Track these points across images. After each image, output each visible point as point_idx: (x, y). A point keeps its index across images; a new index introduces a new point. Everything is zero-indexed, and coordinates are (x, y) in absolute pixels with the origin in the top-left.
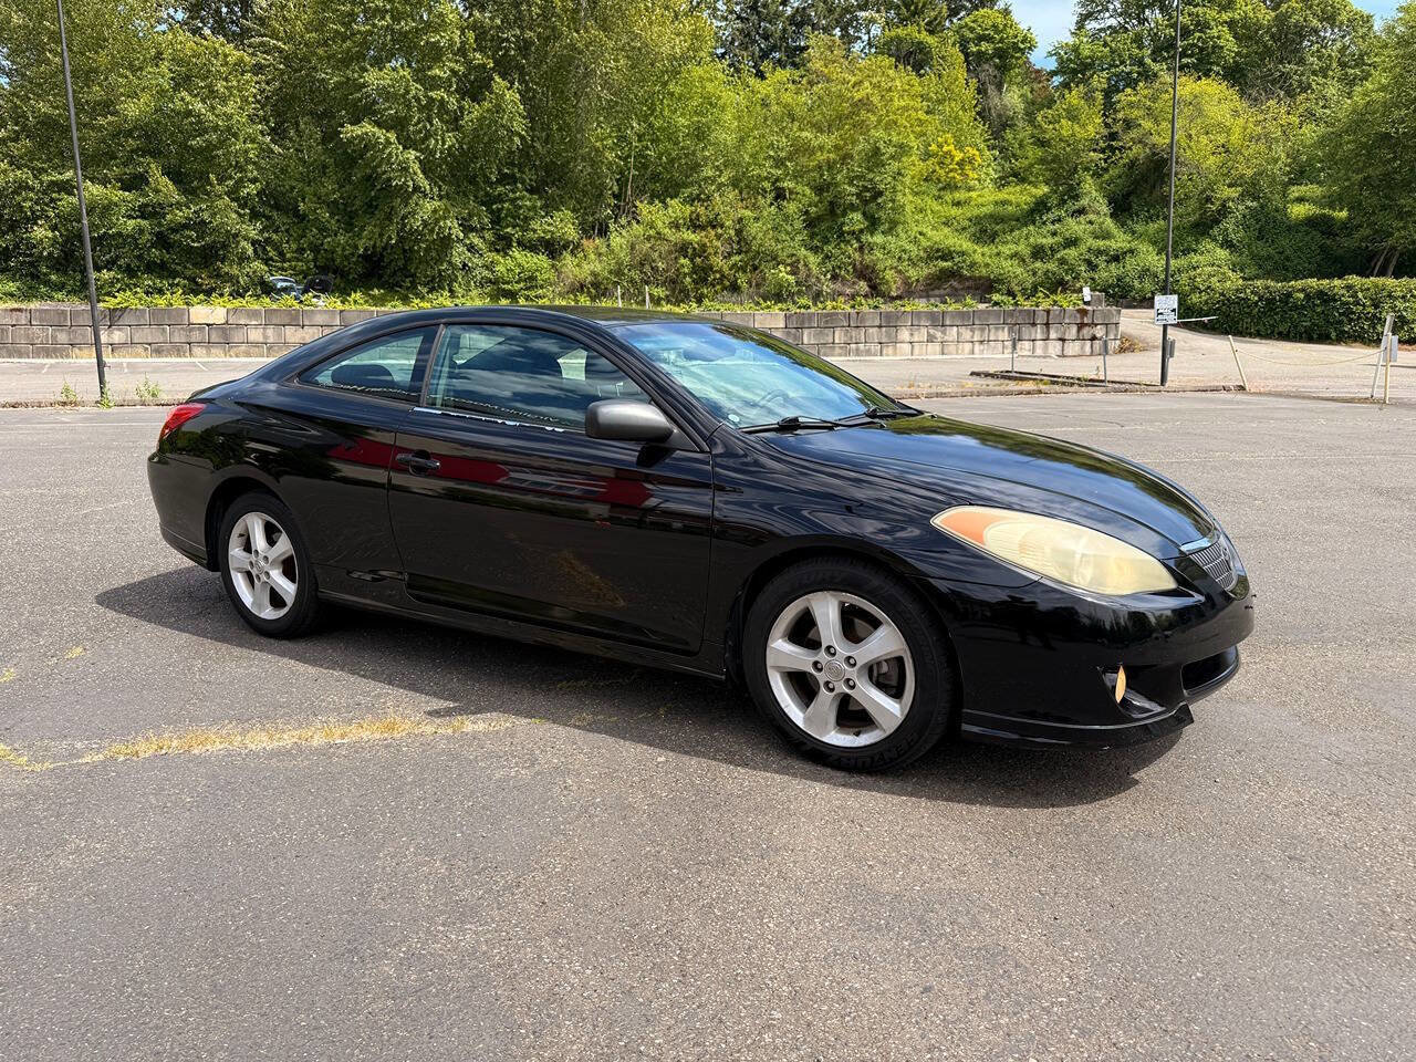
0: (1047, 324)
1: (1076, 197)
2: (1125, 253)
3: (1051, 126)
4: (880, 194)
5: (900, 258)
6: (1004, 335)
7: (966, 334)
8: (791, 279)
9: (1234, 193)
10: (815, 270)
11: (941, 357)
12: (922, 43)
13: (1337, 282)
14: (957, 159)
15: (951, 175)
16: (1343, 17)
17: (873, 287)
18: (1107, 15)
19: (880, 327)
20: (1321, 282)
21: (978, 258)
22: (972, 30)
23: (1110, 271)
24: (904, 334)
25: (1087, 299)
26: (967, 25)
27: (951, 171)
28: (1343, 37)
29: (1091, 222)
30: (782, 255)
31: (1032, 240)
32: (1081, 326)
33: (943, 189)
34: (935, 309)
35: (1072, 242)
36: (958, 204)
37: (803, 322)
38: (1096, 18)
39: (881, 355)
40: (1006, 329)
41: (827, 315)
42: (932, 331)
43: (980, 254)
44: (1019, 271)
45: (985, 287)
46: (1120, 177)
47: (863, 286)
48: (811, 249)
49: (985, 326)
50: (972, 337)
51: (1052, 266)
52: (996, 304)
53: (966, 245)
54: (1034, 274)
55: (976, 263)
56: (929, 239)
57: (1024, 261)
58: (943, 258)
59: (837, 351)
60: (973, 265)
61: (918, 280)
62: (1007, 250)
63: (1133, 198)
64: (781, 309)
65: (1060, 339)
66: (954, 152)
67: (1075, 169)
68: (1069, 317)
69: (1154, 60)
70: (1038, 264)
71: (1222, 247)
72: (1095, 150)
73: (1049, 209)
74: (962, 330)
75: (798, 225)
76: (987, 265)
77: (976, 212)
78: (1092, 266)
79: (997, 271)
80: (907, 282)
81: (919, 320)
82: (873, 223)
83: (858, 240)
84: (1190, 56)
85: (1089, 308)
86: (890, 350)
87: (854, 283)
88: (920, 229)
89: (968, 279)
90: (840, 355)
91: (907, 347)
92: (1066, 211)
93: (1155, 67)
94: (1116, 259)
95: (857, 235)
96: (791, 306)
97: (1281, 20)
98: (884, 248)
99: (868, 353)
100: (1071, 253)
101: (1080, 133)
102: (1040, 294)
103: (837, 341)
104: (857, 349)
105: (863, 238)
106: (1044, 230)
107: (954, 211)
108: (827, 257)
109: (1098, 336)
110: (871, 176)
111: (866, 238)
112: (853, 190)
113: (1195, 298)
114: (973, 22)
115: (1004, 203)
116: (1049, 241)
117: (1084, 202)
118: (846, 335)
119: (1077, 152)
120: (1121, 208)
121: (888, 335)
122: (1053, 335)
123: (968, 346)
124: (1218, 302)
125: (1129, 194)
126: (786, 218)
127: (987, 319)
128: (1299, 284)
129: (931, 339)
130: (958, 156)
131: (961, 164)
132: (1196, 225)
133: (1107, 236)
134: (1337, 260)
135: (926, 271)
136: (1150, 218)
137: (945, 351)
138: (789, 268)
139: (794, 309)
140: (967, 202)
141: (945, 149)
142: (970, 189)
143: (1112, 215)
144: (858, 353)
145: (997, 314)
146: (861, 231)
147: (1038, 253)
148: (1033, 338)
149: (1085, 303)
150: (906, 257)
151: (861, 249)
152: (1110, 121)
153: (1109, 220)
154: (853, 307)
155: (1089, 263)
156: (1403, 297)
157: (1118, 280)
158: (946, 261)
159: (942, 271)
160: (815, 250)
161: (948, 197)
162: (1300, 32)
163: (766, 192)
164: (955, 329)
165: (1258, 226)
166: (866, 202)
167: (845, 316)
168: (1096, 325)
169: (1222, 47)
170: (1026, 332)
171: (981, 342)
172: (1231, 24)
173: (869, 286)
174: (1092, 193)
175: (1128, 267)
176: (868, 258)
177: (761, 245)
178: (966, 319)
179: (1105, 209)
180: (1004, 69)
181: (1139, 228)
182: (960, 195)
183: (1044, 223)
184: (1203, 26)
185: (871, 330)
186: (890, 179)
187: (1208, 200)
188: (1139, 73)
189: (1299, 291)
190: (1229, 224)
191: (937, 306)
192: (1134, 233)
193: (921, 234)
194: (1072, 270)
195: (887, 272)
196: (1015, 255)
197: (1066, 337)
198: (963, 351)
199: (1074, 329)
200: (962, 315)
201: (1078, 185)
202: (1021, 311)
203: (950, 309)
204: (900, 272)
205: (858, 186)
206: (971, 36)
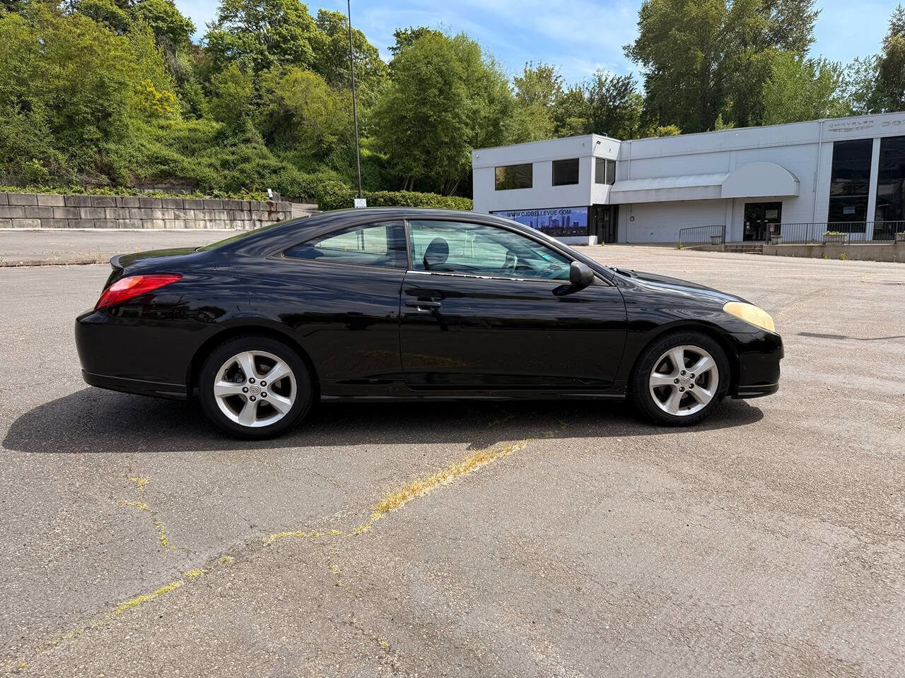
0: (250, 211)
1: (244, 131)
2: (280, 168)
3: (223, 85)
4: (110, 115)
5: (130, 161)
6: (224, 216)
7: (201, 215)
8: (45, 170)
9: (334, 139)
10: (64, 165)
11: (185, 230)
12: (115, 13)
13: (397, 194)
14: (157, 97)
15: (155, 107)
16: (365, 47)
17: (113, 180)
18: (237, 20)
19: (140, 208)
20: (390, 193)
21: (186, 165)
22: (150, 11)
23: (273, 179)
24: (158, 214)
25: (271, 196)
26: (145, 7)
27: (155, 105)
28: (365, 58)
29: (255, 148)
30: (34, 151)
31: (219, 156)
32: (270, 213)
33: (150, 116)
34: (177, 198)
35: (246, 160)
36: (162, 127)
37: (79, 202)
38: (231, 20)
39: (143, 228)
40: (225, 213)
41: (98, 199)
42: (177, 212)
43: (187, 162)
44: (215, 175)
45: (195, 184)
46: (265, 122)
47: (104, 178)
48: (58, 149)
49: (211, 211)
50: (204, 217)
51: (236, 174)
52: (216, 196)
53: (176, 156)
54: (225, 178)
55: (185, 169)
56: (149, 150)
57: (217, 169)
58: (161, 163)
59: (109, 224)
60: (183, 169)
61: (145, 177)
62: (205, 161)
63: (275, 135)
64: (59, 193)
65: (259, 220)
66: (155, 92)
67: (241, 114)
68: (263, 207)
69: (269, 53)
70: (226, 172)
71: (332, 170)
72: (251, 104)
73: (227, 138)
74: (197, 212)
75: (45, 130)
76: (193, 170)
77: (177, 134)
78: (262, 176)
79: (201, 175)
80: (137, 177)
81: (167, 204)
82: (107, 135)
83: (97, 146)
84: (290, 55)
85: (273, 202)
86: (149, 224)
87: (97, 176)
88: (141, 142)
89: (182, 178)
90: (112, 227)
91: (160, 222)
92: (238, 140)
93: (271, 57)
94: (275, 172)
95: (95, 142)
96: (67, 191)
97: (335, 42)
98: (117, 153)
99: (133, 226)
100: (247, 166)
101: (242, 93)
102: (243, 191)
103: (108, 217)
104: (124, 223)
105: (100, 145)
106: (226, 150)
107: (161, 132)
108: (72, 155)
109: (281, 219)
110: (101, 101)
111: (102, 144)
112: (88, 110)
113: (328, 199)
114: (150, 6)
115: (195, 130)
116: (231, 158)
117: (249, 135)
118: (114, 213)
119: (241, 104)
120: (270, 140)
121: (146, 214)
122: (254, 217)
123: (202, 223)
124: (341, 201)
125: (272, 133)
126: (34, 124)
127: (212, 206)
128: (380, 193)
129: (177, 218)
130: (158, 96)
131: (160, 100)
132: (315, 155)
133: (265, 158)
134: (387, 181)
135: (150, 172)
136: (286, 149)
137: (188, 226)
138: (42, 162)
139: (71, 194)
140: (169, 127)
141: (148, 89)
142: (168, 119)
143: (266, 145)
144: (125, 226)
145: (219, 203)
146: (98, 140)
147: (225, 164)
148: (243, 219)
149: (271, 198)
150: (135, 160)
151: (99, 152)
152: (257, 87)
153: (264, 148)
154: (117, 193)
155: (259, 173)
156: (427, 203)
157: (279, 185)
158: (164, 165)
159: (162, 171)
160: (63, 150)
161: (154, 122)
162: (345, 51)
163: (13, 103)
164: (192, 211)
165: (348, 159)
166: (98, 120)
167: (112, 200)
168: (279, 212)
169: (306, 52)
170: (237, 214)
171: (211, 220)
172: (309, 39)
173: (110, 179)
174: (252, 130)
175: (283, 178)
176: (106, 160)
177: (15, 143)
178: (199, 206)
179: (261, 141)
180: (176, 41)
181: (282, 154)
182: (163, 122)
183: (225, 146)
184: (294, 38)
185: (133, 210)
186: (115, 106)
187: (321, 141)
188: (261, 59)
189: (381, 197)
190: (333, 156)
191: (177, 196)
192: (279, 157)
193: (142, 145)
194: (249, 177)
195: (122, 170)
196: (210, 165)
197: (263, 219)
198: (199, 225)
199: (266, 214)
200: (196, 202)
201: (244, 124)
202: (233, 202)
203: (187, 198)
204: (131, 170)
205: (91, 108)
206: (150, 15)
